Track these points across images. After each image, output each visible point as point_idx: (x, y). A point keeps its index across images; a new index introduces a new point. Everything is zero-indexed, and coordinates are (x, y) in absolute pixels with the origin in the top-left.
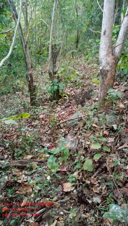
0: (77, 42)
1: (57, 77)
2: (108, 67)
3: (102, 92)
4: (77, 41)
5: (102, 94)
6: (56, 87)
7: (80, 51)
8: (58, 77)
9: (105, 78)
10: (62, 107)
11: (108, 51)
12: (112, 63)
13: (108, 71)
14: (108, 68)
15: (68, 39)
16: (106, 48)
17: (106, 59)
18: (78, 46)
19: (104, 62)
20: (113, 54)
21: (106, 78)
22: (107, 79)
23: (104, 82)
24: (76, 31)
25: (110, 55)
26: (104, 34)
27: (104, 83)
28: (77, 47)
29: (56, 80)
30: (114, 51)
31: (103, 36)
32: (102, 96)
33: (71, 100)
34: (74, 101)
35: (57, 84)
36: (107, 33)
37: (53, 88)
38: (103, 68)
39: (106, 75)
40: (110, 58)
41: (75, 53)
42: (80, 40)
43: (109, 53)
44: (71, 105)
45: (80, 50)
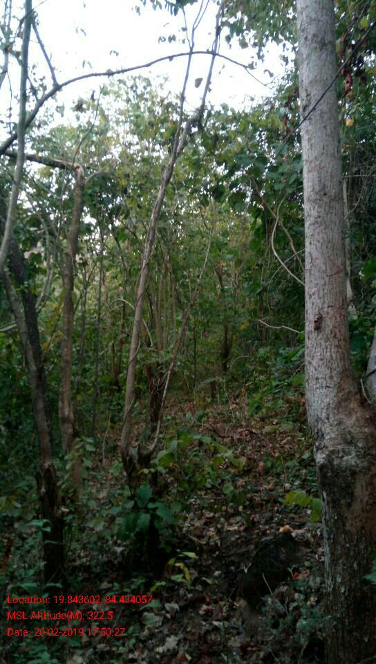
0: (226, 354)
2: (354, 454)
3: (339, 569)
4: (224, 352)
5: (339, 580)
7: (234, 379)
9: (343, 502)
11: (340, 389)
12: (366, 439)
13: (354, 473)
14: (351, 459)
15: (199, 347)
16: (331, 377)
17: (340, 423)
18: (228, 366)
19: (330, 434)
20: (363, 403)
21: (349, 505)
22: (357, 507)
23: (342, 519)
24: (222, 327)
25: (354, 405)
26: (318, 328)
27: (344, 525)
28: (225, 368)
30: (366, 389)
31: (314, 335)
32: (343, 590)
36: (329, 324)
38: (329, 458)
39: (348, 491)
40: (354, 418)
41: (219, 386)
42: (234, 350)
43: (347, 400)
45: (233, 377)
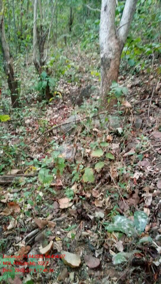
0: (71, 24)
1: (45, 69)
2: (111, 54)
3: (104, 87)
4: (70, 22)
5: (103, 90)
6: (45, 83)
7: (74, 35)
8: (47, 69)
10: (54, 108)
11: (110, 32)
12: (116, 49)
13: (111, 60)
14: (110, 56)
15: (58, 19)
16: (108, 29)
17: (109, 44)
18: (72, 29)
19: (105, 48)
20: (116, 38)
21: (108, 69)
22: (110, 70)
23: (106, 74)
24: (69, 8)
25: (113, 38)
26: (105, 10)
28: (70, 30)
29: (44, 74)
30: (118, 33)
31: (104, 12)
32: (104, 93)
33: (66, 100)
34: (69, 101)
35: (47, 79)
36: (109, 8)
37: (42, 84)
38: (104, 56)
39: (108, 65)
40: (113, 43)
41: (68, 39)
42: (75, 21)
43: (112, 36)
44: (66, 107)
